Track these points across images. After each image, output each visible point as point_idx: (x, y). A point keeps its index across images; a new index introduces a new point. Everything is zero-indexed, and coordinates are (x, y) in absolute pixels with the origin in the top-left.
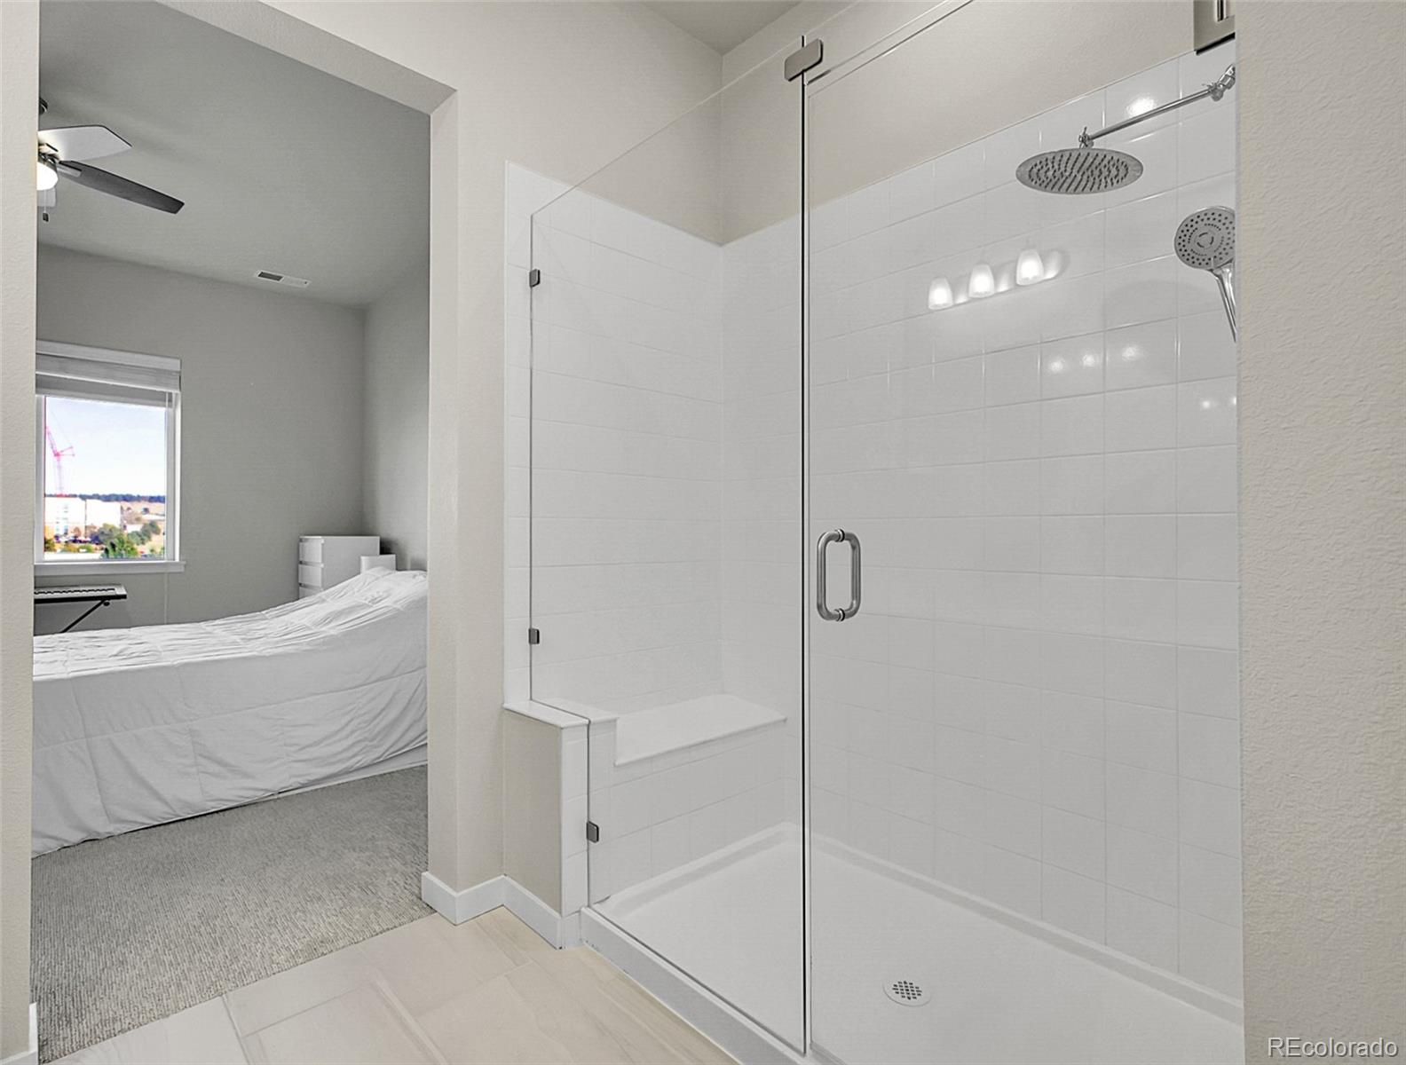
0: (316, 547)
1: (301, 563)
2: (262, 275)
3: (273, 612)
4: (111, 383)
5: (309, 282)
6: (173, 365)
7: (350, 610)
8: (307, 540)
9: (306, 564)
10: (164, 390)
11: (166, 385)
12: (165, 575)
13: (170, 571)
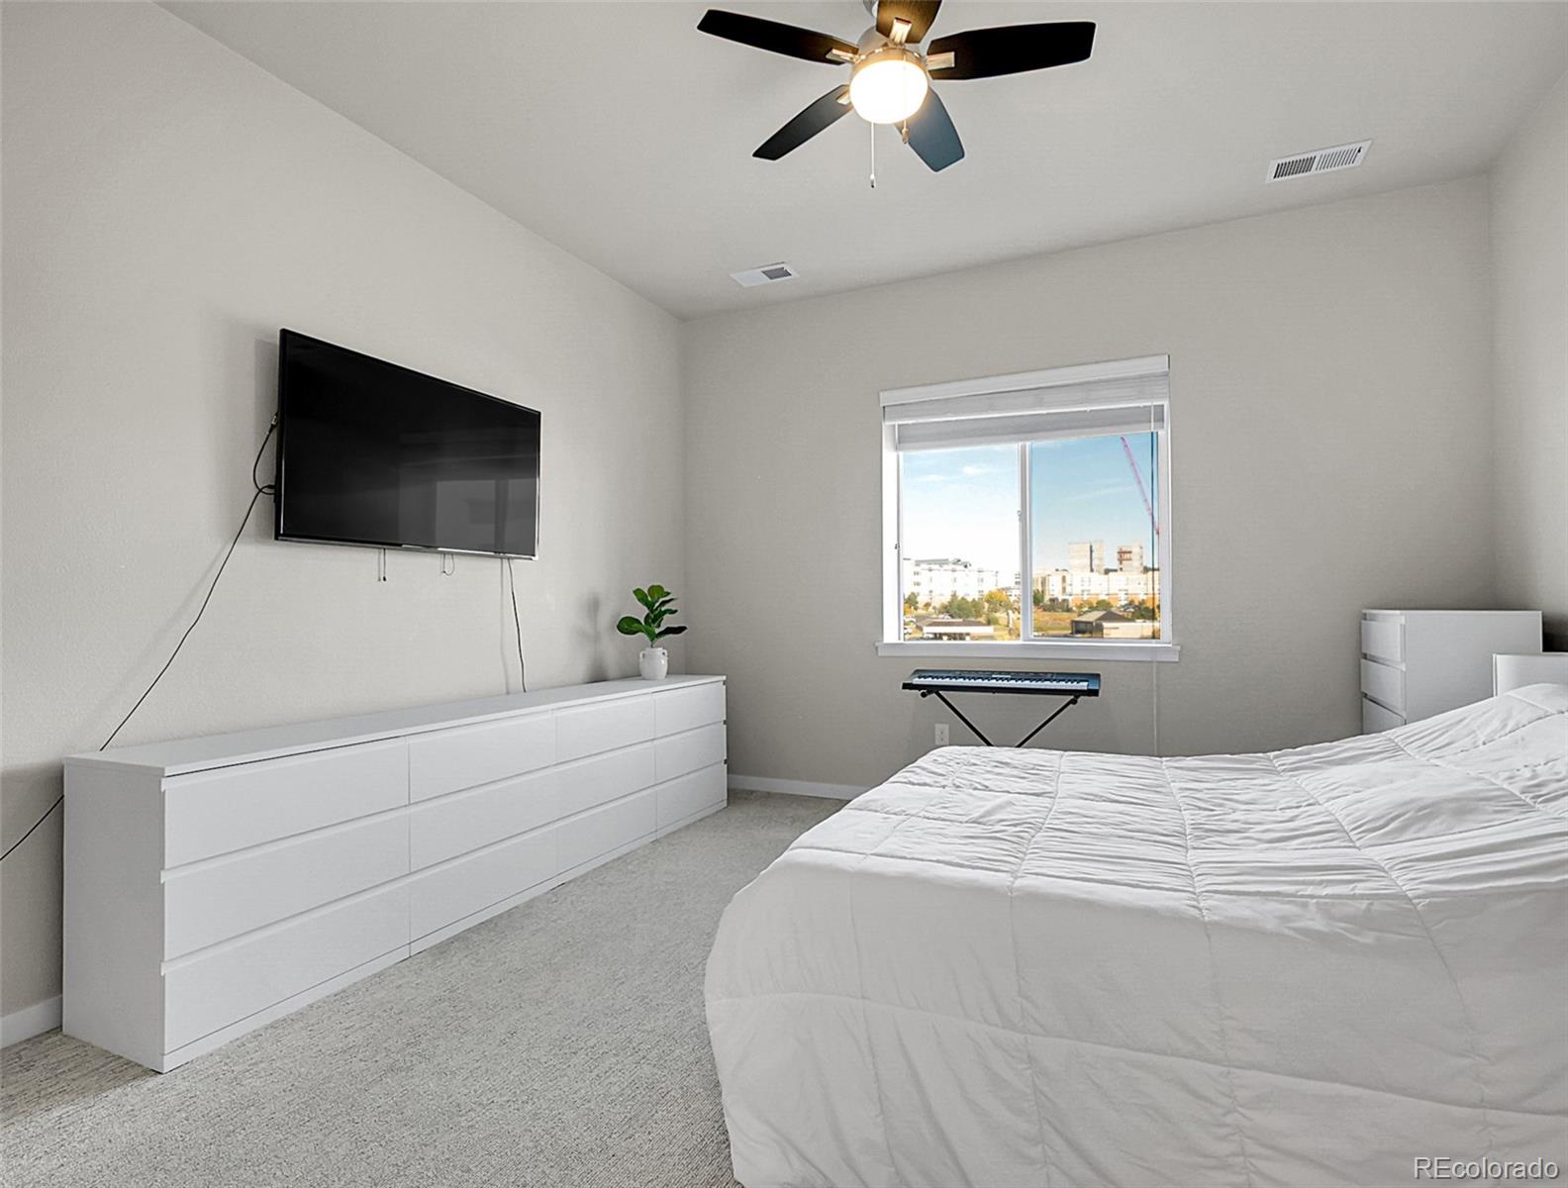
0: (1392, 630)
1: (1365, 656)
2: (1282, 171)
3: (1289, 758)
4: (1088, 409)
5: (1365, 146)
6: (1159, 364)
7: (1463, 808)
8: (1373, 618)
9: (1374, 660)
10: (1149, 404)
11: (1152, 397)
12: (1155, 665)
13: (1159, 659)
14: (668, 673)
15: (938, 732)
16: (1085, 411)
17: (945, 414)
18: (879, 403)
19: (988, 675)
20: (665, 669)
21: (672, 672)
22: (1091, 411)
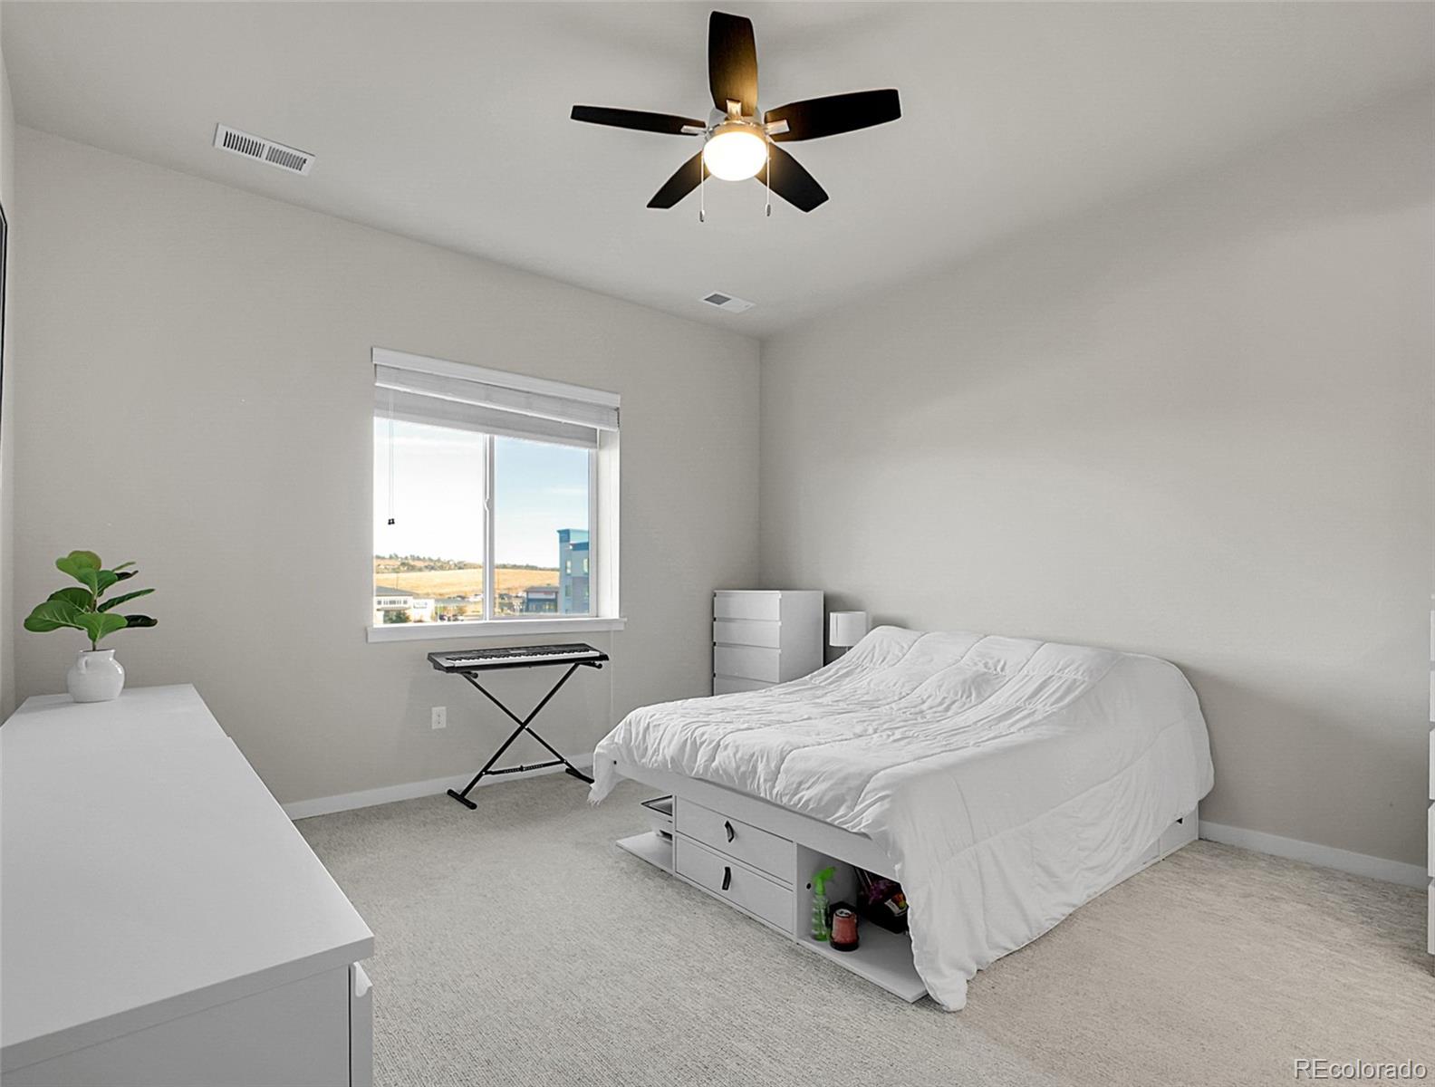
1: (716, 619)
2: (711, 298)
5: (751, 305)
10: (606, 428)
11: (608, 423)
12: (612, 634)
13: (614, 629)
14: (124, 687)
15: (434, 717)
16: (560, 422)
17: (445, 392)
18: (372, 361)
19: (506, 652)
20: (121, 684)
21: (131, 683)
22: (565, 423)
